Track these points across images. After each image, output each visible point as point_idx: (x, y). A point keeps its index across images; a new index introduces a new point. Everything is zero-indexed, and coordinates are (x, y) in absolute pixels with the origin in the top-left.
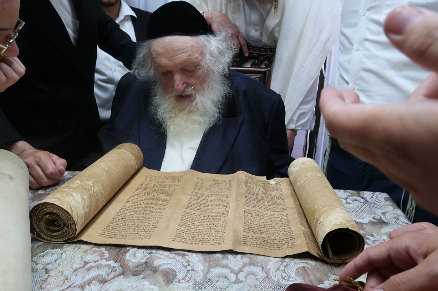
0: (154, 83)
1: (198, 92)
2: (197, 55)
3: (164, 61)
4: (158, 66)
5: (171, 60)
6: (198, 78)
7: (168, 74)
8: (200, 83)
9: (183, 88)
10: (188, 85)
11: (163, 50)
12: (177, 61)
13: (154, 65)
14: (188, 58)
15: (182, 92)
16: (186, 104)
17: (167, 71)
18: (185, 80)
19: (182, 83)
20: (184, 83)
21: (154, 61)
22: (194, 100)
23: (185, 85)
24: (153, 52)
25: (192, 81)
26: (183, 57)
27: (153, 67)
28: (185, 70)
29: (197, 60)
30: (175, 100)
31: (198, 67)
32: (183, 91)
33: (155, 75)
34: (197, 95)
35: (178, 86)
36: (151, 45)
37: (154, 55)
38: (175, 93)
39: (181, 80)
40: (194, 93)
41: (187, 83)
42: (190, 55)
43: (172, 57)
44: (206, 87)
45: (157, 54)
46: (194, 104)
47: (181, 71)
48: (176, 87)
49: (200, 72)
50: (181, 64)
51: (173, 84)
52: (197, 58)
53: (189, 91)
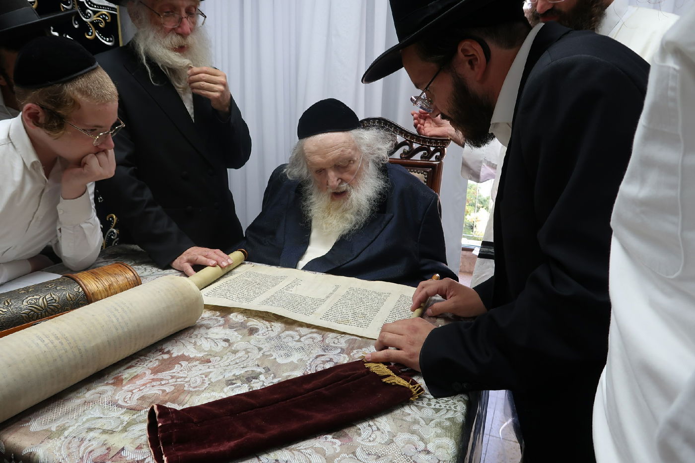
0: (308, 182)
1: (353, 188)
2: (350, 150)
3: (317, 159)
4: (310, 165)
5: (324, 158)
6: (352, 173)
7: (321, 171)
8: (355, 178)
9: (338, 184)
10: (343, 181)
11: (316, 148)
12: (331, 158)
13: (307, 164)
14: (340, 154)
15: (336, 189)
16: (342, 201)
17: (321, 169)
18: (340, 176)
19: (336, 179)
20: (338, 180)
21: (306, 160)
22: (350, 196)
23: (340, 181)
24: (306, 151)
25: (346, 176)
26: (335, 153)
27: (305, 166)
28: (339, 166)
29: (350, 155)
30: (330, 198)
31: (352, 162)
32: (338, 188)
33: (308, 173)
34: (352, 190)
35: (333, 182)
36: (304, 145)
37: (307, 154)
38: (331, 191)
39: (336, 176)
40: (349, 188)
41: (342, 179)
42: (342, 151)
43: (325, 154)
44: (360, 181)
45: (310, 152)
46: (350, 201)
47: (335, 167)
48: (330, 184)
49: (353, 167)
50: (334, 160)
51: (328, 181)
52: (350, 153)
53: (344, 186)
